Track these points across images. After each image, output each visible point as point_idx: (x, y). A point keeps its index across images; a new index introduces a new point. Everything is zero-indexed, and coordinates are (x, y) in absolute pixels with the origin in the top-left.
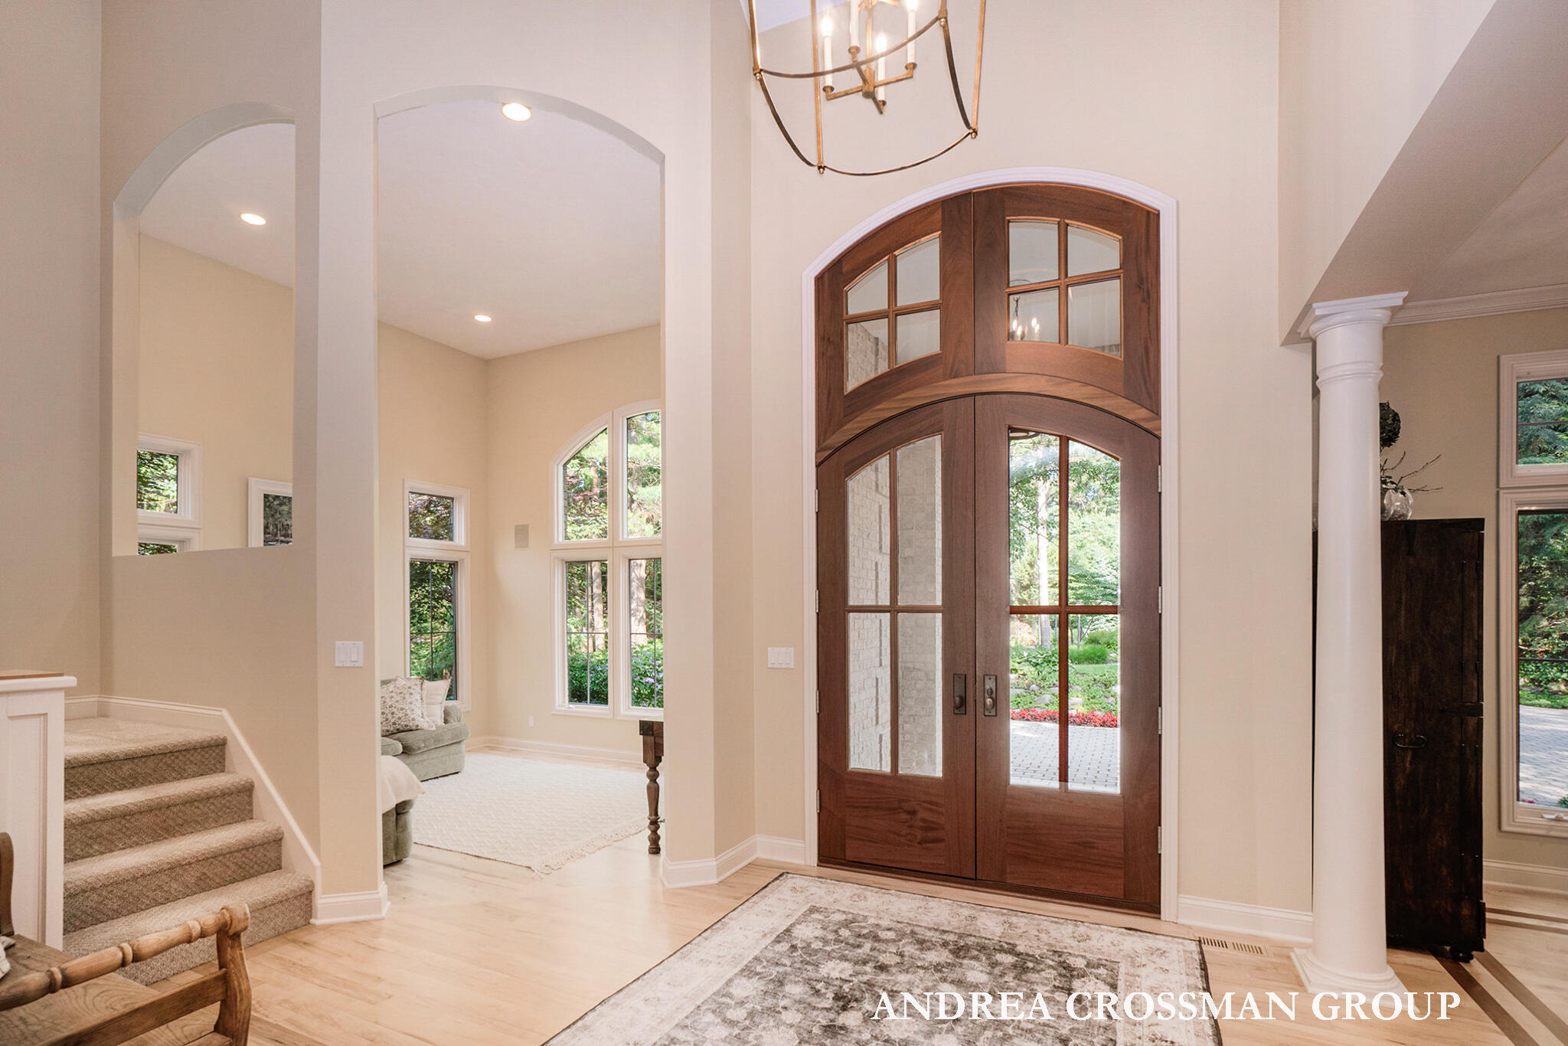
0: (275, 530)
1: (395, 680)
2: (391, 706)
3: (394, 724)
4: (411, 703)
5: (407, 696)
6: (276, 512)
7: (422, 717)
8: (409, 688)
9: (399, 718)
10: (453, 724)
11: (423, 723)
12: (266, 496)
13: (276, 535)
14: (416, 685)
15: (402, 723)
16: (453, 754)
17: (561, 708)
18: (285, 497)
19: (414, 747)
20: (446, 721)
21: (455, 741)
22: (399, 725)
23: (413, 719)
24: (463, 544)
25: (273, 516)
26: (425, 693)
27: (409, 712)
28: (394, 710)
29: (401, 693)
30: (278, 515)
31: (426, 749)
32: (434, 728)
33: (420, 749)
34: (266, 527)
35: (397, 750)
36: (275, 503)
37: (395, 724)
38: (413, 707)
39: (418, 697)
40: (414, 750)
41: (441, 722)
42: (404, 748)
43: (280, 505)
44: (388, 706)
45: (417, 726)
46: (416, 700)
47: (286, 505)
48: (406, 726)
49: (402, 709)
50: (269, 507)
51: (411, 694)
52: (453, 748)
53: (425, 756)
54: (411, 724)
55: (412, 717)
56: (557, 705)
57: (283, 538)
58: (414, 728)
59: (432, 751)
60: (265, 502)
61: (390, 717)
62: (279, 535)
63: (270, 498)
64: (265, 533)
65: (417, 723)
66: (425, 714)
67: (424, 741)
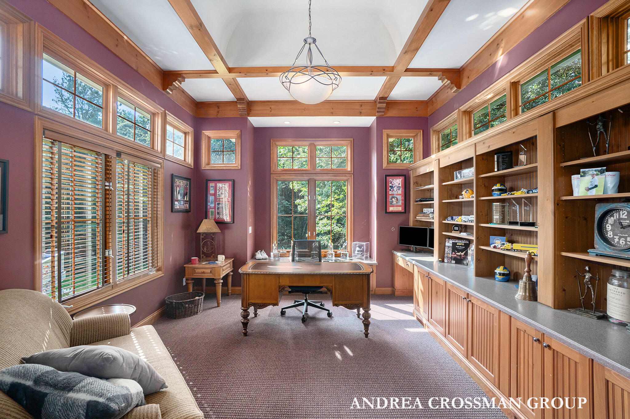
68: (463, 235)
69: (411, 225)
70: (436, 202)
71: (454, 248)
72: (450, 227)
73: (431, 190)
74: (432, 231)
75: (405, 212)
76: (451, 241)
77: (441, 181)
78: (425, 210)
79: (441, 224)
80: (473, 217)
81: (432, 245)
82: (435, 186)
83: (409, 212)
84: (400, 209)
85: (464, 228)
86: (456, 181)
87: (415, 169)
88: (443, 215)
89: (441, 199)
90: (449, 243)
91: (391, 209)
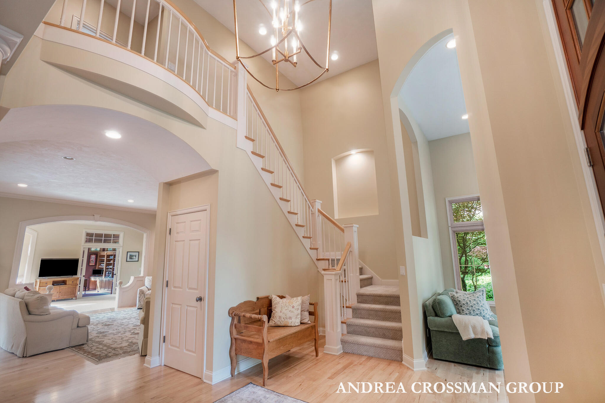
68: (110, 270)
69: (97, 269)
70: (105, 263)
71: (108, 273)
72: (108, 269)
73: (104, 259)
74: (103, 270)
75: (95, 265)
76: (108, 272)
77: (107, 258)
78: (102, 264)
79: (106, 268)
80: (112, 266)
81: (103, 274)
82: (105, 258)
83: (97, 265)
84: (94, 264)
85: (111, 269)
86: (110, 258)
87: (100, 253)
88: (106, 266)
89: (106, 262)
90: (107, 272)
91: (91, 264)
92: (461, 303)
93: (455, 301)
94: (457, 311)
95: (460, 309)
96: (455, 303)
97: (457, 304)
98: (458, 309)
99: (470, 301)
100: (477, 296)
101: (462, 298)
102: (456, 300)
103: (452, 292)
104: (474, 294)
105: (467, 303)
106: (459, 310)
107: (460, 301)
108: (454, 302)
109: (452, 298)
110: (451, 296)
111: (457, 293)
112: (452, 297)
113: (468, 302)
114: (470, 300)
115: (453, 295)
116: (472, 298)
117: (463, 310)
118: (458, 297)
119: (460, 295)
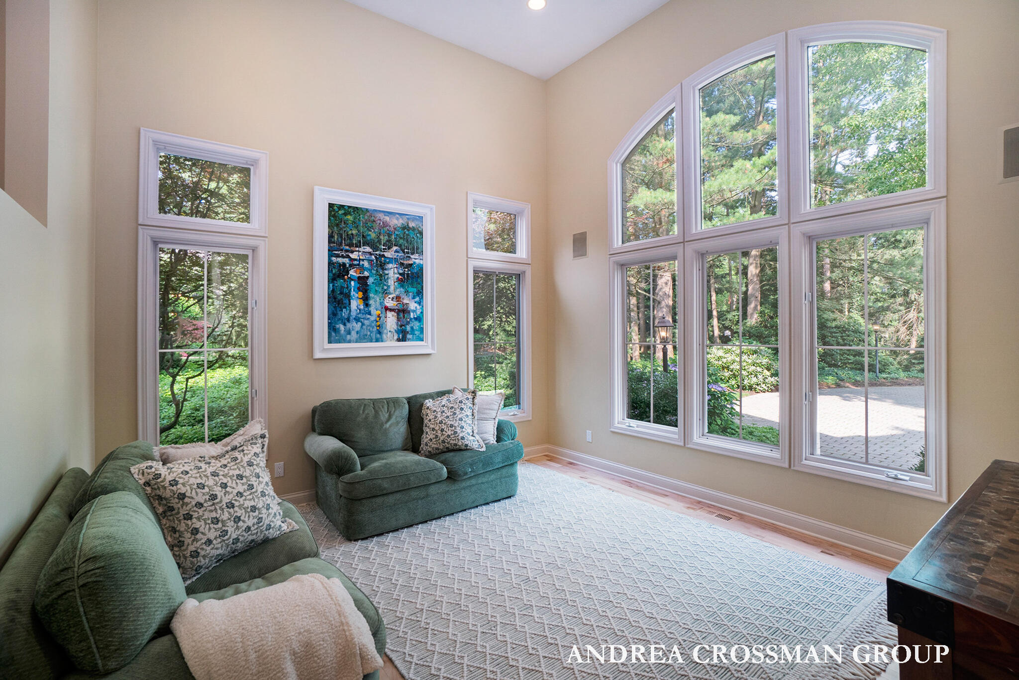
0: (340, 239)
1: (450, 392)
2: (441, 422)
3: (443, 442)
4: (461, 419)
5: (458, 411)
6: (341, 222)
7: (472, 436)
8: (461, 402)
9: (449, 436)
10: (507, 443)
11: (474, 442)
12: (331, 206)
13: (341, 244)
14: (468, 399)
15: (452, 442)
16: (504, 478)
17: (619, 426)
18: (349, 207)
19: (460, 472)
20: (499, 440)
21: (506, 464)
22: (448, 443)
23: (463, 438)
24: (524, 257)
25: (337, 225)
26: (476, 407)
27: (458, 430)
28: (444, 427)
29: (452, 408)
30: (343, 225)
31: (473, 475)
32: (484, 449)
33: (466, 474)
34: (331, 236)
35: (441, 476)
36: (341, 212)
37: (445, 442)
38: (463, 424)
39: (469, 413)
40: (459, 476)
41: (492, 440)
42: (449, 472)
43: (345, 214)
44: (438, 422)
45: (466, 445)
46: (467, 416)
47: (351, 215)
48: (455, 445)
49: (452, 426)
50: (334, 216)
51: (462, 409)
52: (504, 471)
53: (473, 481)
54: (460, 443)
55: (461, 435)
56: (616, 423)
57: (347, 248)
58: (463, 447)
59: (482, 475)
60: (330, 212)
61: (439, 434)
62: (343, 245)
63: (335, 208)
64: (330, 242)
65: (467, 443)
66: (475, 431)
67: (471, 465)
92: (187, 504)
93: (160, 498)
94: (169, 539)
95: (182, 527)
96: (160, 510)
97: (171, 509)
98: (174, 530)
99: (224, 486)
100: (246, 459)
101: (192, 481)
102: (168, 494)
103: (150, 463)
104: (236, 454)
105: (214, 497)
106: (177, 535)
107: (182, 496)
108: (156, 503)
109: (149, 489)
110: (142, 482)
111: (165, 461)
112: (147, 484)
113: (218, 490)
114: (225, 481)
115: (151, 477)
116: (231, 473)
117: (195, 531)
118: (174, 483)
119: (183, 469)
